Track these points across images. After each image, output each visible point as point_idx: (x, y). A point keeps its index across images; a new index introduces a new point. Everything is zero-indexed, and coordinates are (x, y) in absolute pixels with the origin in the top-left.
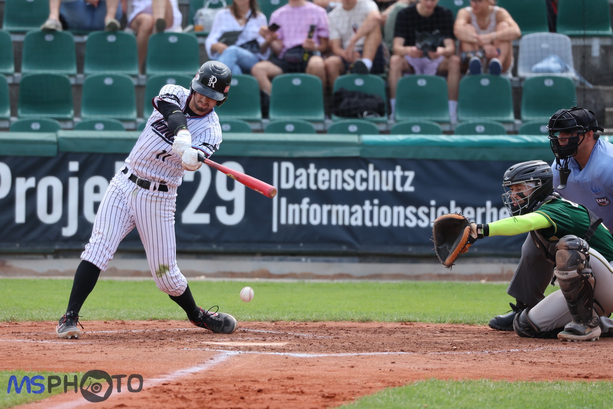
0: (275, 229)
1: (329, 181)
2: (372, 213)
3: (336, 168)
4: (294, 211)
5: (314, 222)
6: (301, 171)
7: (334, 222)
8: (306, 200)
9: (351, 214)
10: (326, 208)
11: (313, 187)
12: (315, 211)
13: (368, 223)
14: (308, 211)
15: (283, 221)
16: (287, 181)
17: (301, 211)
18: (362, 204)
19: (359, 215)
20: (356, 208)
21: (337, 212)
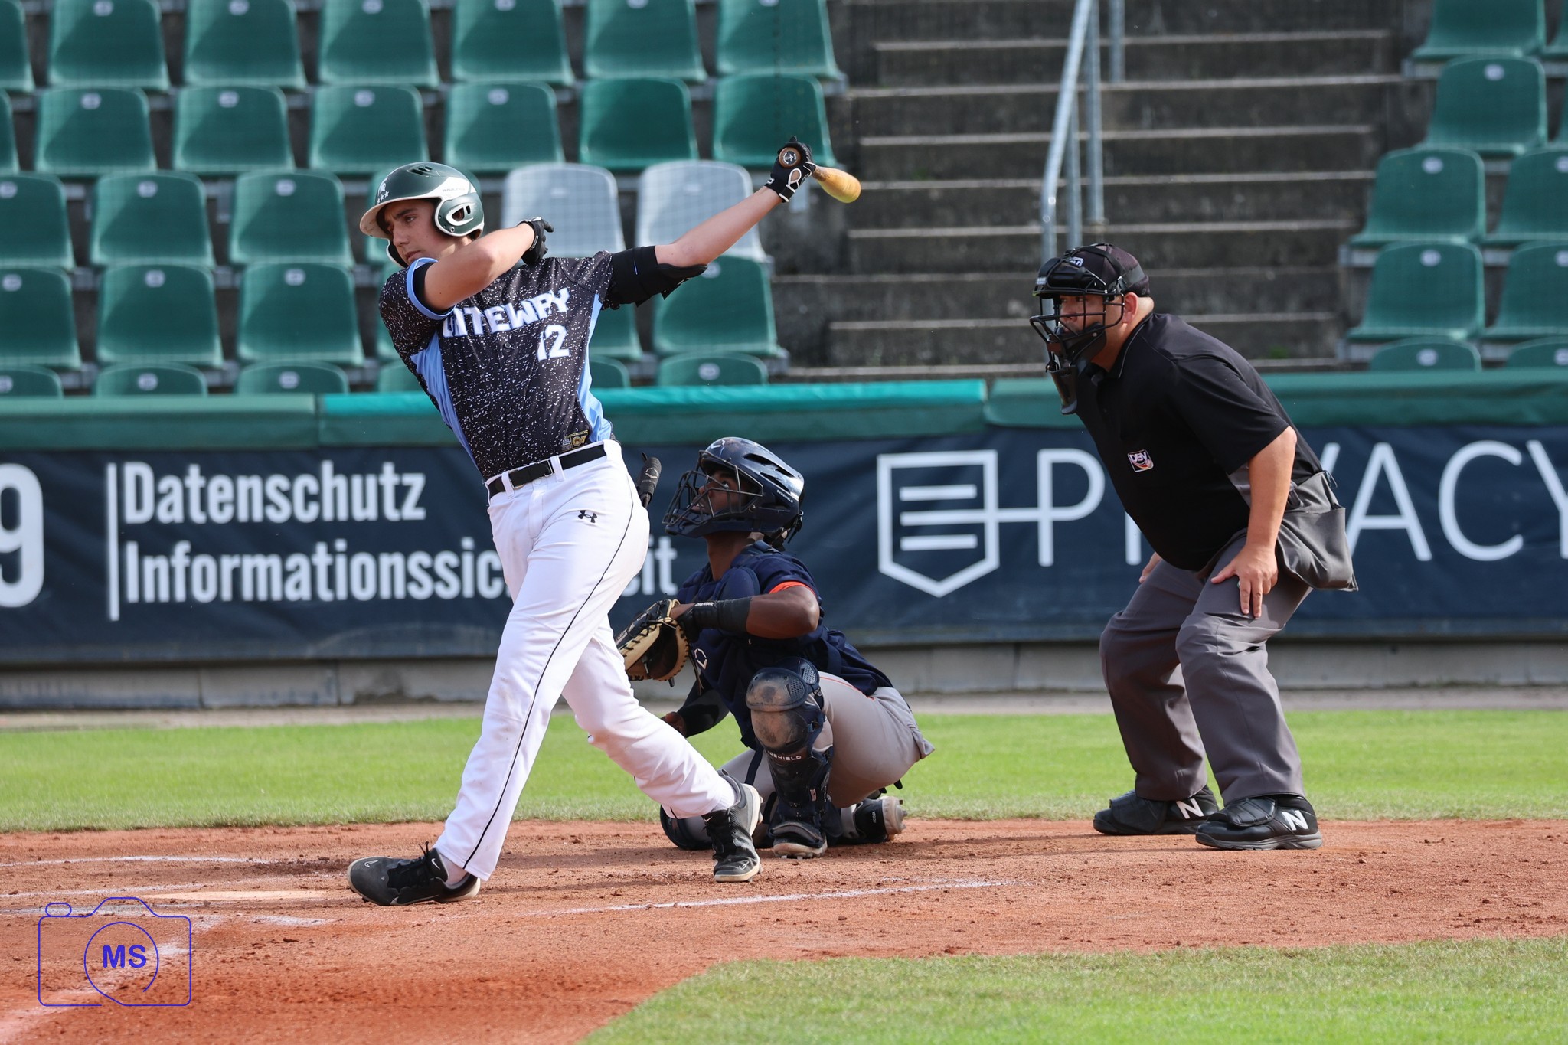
0: (114, 613)
1: (235, 502)
2: (331, 570)
3: (248, 473)
4: (156, 572)
5: (203, 596)
6: (169, 482)
7: (247, 593)
8: (182, 548)
9: (286, 575)
10: (228, 563)
11: (198, 517)
12: (204, 570)
13: (325, 594)
14: (188, 571)
15: (133, 595)
16: (139, 505)
17: (171, 572)
18: (309, 553)
19: (304, 575)
20: (296, 560)
21: (255, 571)
